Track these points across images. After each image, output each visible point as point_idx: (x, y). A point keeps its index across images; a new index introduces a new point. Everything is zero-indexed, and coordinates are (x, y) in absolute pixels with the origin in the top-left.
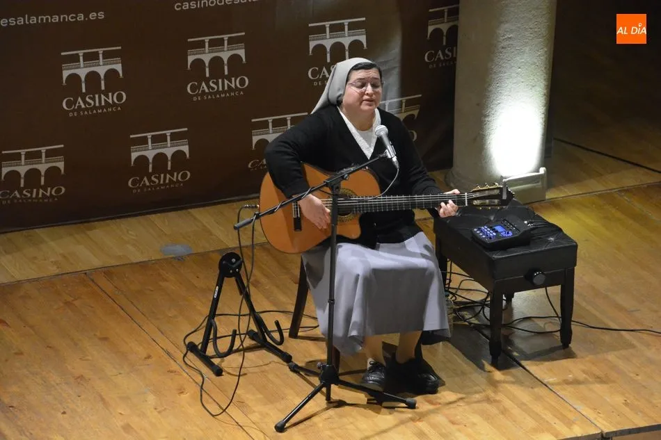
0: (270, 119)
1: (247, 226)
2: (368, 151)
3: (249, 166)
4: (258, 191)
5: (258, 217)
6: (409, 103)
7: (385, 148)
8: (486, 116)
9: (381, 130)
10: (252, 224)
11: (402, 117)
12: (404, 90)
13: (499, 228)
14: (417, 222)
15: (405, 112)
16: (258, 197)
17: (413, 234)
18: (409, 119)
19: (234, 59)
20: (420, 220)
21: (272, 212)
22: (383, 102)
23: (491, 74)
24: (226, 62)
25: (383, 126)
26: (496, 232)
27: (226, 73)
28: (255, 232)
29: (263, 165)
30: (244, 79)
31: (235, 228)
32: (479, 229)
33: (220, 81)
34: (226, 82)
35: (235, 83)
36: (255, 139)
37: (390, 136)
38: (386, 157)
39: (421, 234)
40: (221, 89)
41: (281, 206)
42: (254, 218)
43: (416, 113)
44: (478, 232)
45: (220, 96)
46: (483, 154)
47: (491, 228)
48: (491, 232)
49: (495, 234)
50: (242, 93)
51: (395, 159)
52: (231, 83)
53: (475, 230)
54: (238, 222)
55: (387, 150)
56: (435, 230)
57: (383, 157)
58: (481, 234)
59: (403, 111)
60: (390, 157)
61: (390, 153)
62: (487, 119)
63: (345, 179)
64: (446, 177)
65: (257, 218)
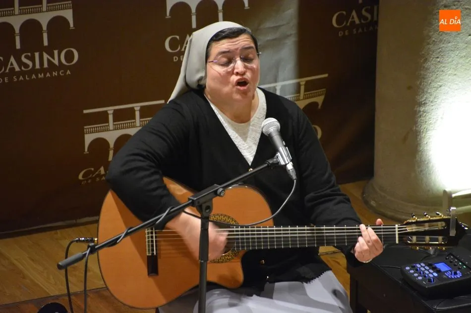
0: (110, 110)
1: (76, 265)
2: (248, 151)
3: (80, 177)
4: (97, 212)
5: (93, 250)
6: (310, 86)
8: (421, 104)
9: (270, 125)
10: (84, 260)
12: (302, 70)
13: (442, 266)
14: (322, 257)
15: (305, 98)
16: (97, 222)
17: (318, 274)
18: (311, 107)
19: (57, 23)
20: (327, 254)
21: (113, 243)
22: (272, 85)
23: (429, 44)
24: (45, 28)
25: (272, 120)
26: (438, 271)
27: (46, 43)
28: (88, 274)
29: (100, 176)
30: (72, 52)
31: (60, 267)
32: (413, 267)
33: (37, 55)
34: (46, 56)
35: (58, 58)
36: (89, 138)
38: (278, 163)
39: (329, 274)
41: (127, 234)
42: (88, 252)
43: (320, 100)
44: (412, 271)
45: (37, 76)
46: (418, 158)
47: (430, 265)
48: (431, 271)
49: (436, 274)
50: (68, 72)
51: (290, 167)
52: (53, 58)
53: (408, 268)
54: (66, 257)
55: (278, 154)
56: (349, 270)
57: (273, 164)
58: (416, 275)
59: (301, 98)
60: (282, 163)
61: (284, 157)
62: (422, 109)
63: (219, 195)
64: (363, 193)
65: (91, 252)
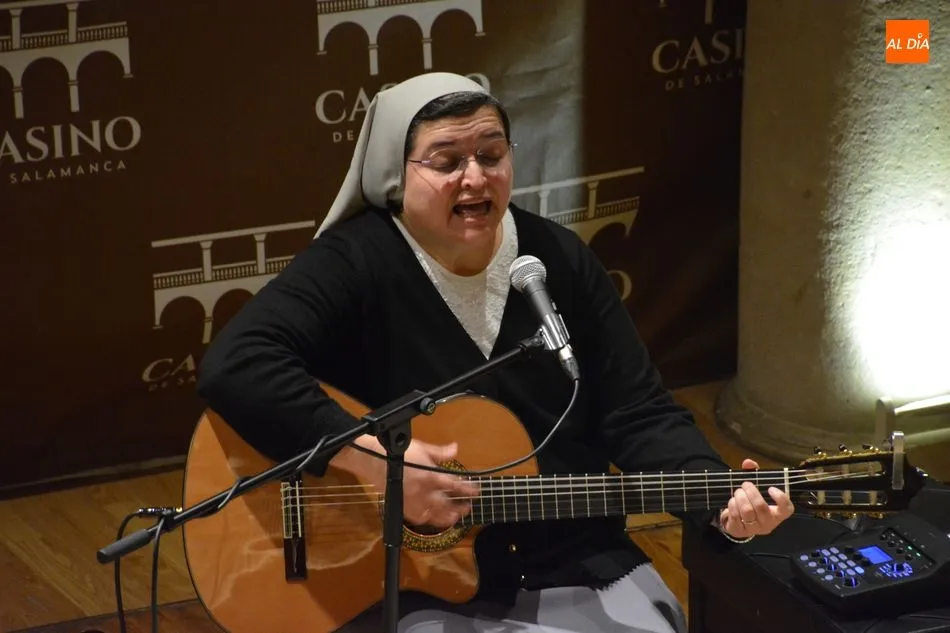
0: (206, 240)
1: (137, 553)
2: (485, 323)
3: (146, 376)
4: (184, 448)
5: (170, 524)
6: (607, 191)
7: (538, 321)
8: (831, 227)
9: (527, 269)
10: (152, 543)
11: (585, 232)
12: (593, 155)
13: (873, 554)
14: (633, 537)
15: (597, 216)
16: (183, 466)
17: (627, 569)
18: (612, 232)
19: (99, 66)
20: (643, 529)
21: (210, 509)
22: (532, 189)
23: (845, 106)
24: (73, 75)
26: (866, 564)
27: (75, 107)
28: (161, 572)
29: (185, 374)
31: (103, 559)
32: (815, 556)
33: (57, 130)
34: (75, 132)
36: (163, 298)
37: (551, 285)
38: (543, 346)
39: (646, 571)
40: (59, 153)
41: (238, 492)
42: (159, 527)
43: (628, 219)
44: (813, 564)
45: (57, 173)
46: (824, 336)
47: (848, 552)
48: (852, 563)
49: (860, 570)
50: (121, 165)
51: (566, 353)
52: (91, 136)
53: (804, 558)
54: (120, 537)
55: (544, 329)
56: (688, 558)
57: (532, 348)
58: (821, 571)
59: (591, 214)
60: (552, 346)
61: (553, 334)
62: (833, 237)
63: (425, 412)
64: (716, 408)
65: (166, 528)
